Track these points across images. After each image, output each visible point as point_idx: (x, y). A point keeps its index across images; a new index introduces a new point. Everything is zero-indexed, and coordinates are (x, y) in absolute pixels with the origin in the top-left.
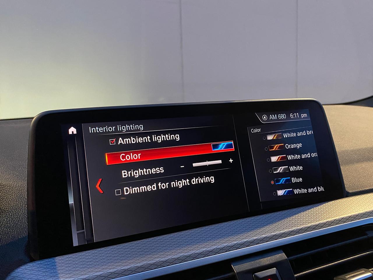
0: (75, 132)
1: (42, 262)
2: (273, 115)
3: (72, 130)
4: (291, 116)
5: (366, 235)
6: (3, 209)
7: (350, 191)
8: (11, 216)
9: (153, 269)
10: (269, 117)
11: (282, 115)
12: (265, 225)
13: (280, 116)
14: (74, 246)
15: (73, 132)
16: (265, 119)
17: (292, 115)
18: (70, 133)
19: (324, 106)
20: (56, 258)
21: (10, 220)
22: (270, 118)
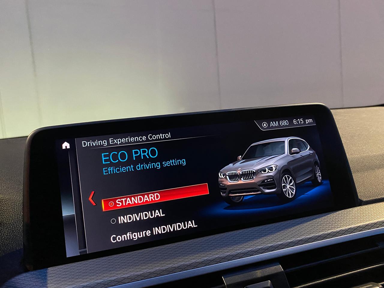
0: (68, 147)
1: (35, 272)
2: (274, 122)
3: (66, 145)
4: (294, 122)
5: (377, 246)
6: (5, 222)
7: (364, 200)
8: (12, 228)
9: (139, 280)
10: (269, 124)
11: (284, 122)
12: (263, 235)
13: (282, 122)
14: (67, 257)
15: (66, 147)
16: (265, 126)
17: (296, 121)
18: (64, 147)
19: (331, 111)
20: (49, 268)
21: (10, 232)
22: (271, 125)
